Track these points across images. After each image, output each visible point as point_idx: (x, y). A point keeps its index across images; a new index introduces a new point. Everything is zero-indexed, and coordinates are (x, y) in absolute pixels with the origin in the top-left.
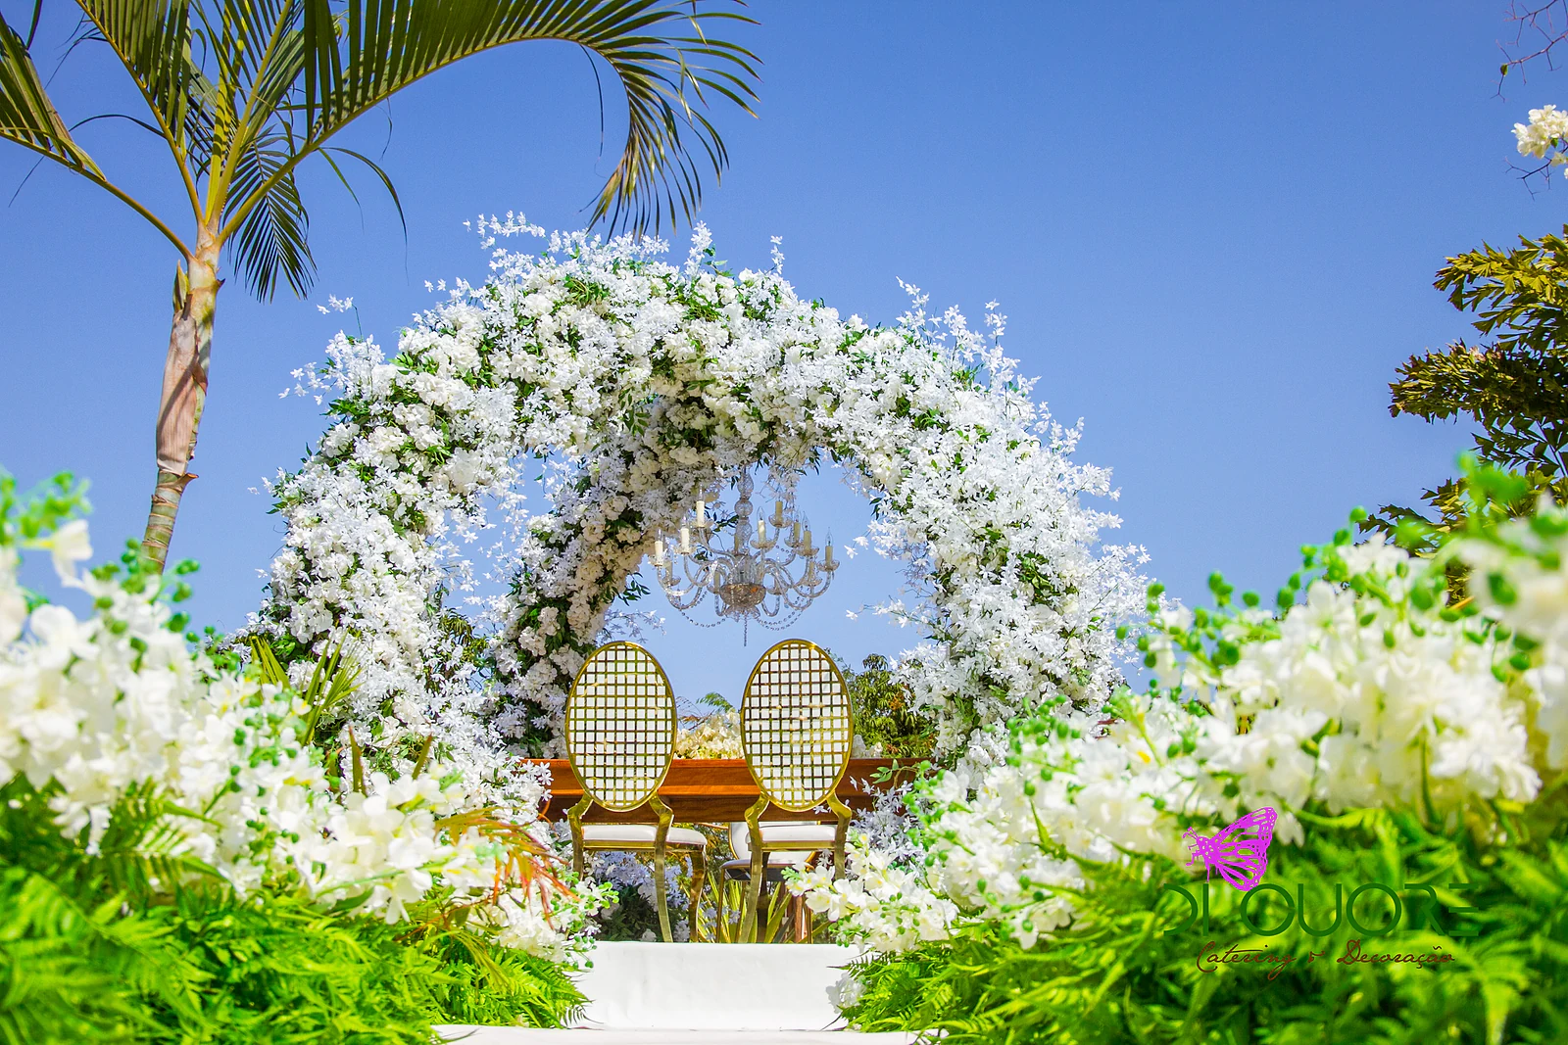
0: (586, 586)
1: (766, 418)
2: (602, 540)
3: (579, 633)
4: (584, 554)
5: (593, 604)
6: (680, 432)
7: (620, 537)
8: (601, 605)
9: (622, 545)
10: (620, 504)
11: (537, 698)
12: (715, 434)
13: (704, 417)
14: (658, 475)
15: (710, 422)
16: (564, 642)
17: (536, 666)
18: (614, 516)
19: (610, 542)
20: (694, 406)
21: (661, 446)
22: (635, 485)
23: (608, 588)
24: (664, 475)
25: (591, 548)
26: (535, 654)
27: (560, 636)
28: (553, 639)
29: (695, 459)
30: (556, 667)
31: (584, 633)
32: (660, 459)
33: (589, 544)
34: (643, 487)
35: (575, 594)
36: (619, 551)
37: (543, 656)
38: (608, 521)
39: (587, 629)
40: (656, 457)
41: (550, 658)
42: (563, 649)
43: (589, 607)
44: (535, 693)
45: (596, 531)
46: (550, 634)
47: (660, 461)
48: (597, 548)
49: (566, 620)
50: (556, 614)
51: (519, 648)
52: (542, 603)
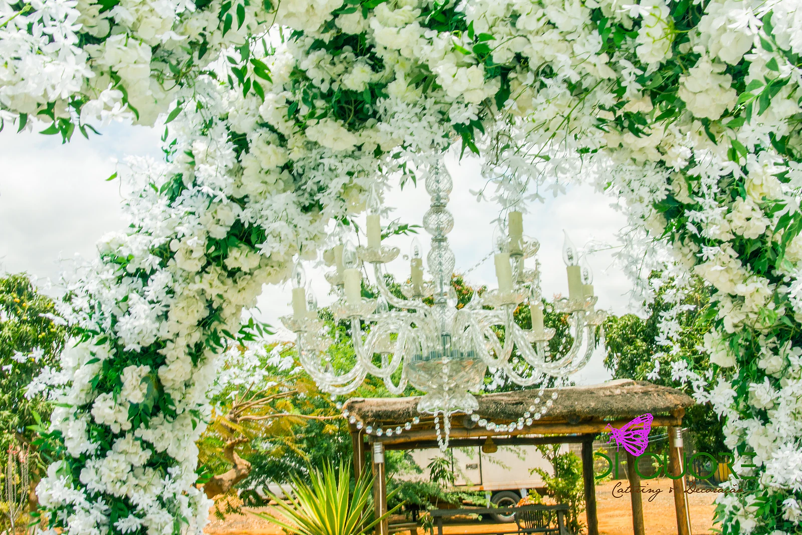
0: (184, 332)
2: (204, 269)
3: (176, 396)
4: (178, 288)
5: (196, 354)
6: (323, 96)
7: (230, 263)
8: (207, 352)
9: (232, 274)
10: (229, 214)
11: (120, 491)
12: (386, 96)
13: (368, 69)
14: (289, 167)
15: (376, 77)
16: (156, 410)
17: (120, 444)
18: (220, 233)
19: (214, 269)
20: (348, 52)
21: (292, 123)
22: (251, 185)
23: (215, 331)
24: (297, 168)
25: (188, 279)
26: (116, 429)
27: (151, 404)
28: (141, 407)
29: (347, 140)
30: (146, 445)
31: (184, 396)
32: (290, 144)
33: (184, 274)
34: (263, 188)
35: (169, 344)
36: (230, 281)
37: (129, 431)
38: (211, 241)
39: (189, 390)
40: (282, 140)
41: (138, 433)
42: (155, 420)
43: (189, 359)
44: (119, 484)
45: (194, 255)
46: (135, 402)
47: (289, 146)
48: (197, 278)
49: (158, 381)
50: (143, 374)
51: (92, 421)
52: (121, 358)
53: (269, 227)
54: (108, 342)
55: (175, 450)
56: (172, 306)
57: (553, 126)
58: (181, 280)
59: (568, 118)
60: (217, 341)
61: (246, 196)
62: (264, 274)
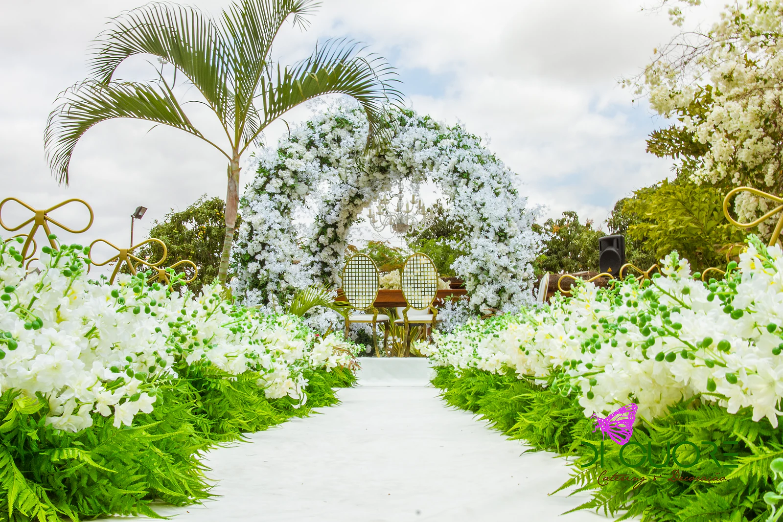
0: (343, 220)
1: (408, 166)
2: (348, 204)
3: (340, 237)
4: (342, 209)
5: (346, 226)
6: (377, 167)
7: (355, 203)
8: (348, 226)
9: (356, 205)
10: (355, 191)
11: (325, 261)
12: (390, 168)
13: (386, 162)
14: (370, 180)
15: (388, 164)
16: (335, 240)
17: (326, 249)
18: (353, 195)
19: (351, 204)
20: (382, 158)
21: (370, 172)
22: (361, 185)
23: (351, 220)
25: (345, 206)
26: (325, 245)
27: (334, 238)
28: (331, 239)
29: (382, 177)
30: (332, 249)
31: (342, 237)
33: (343, 205)
34: (363, 185)
35: (339, 223)
36: (355, 207)
37: (328, 245)
38: (350, 197)
39: (343, 235)
40: (368, 175)
41: (330, 246)
42: (335, 243)
43: (344, 227)
44: (325, 259)
45: (346, 200)
46: (330, 237)
48: (347, 206)
49: (336, 232)
50: (332, 230)
51: (318, 242)
52: (327, 226)
53: (365, 195)
54: (323, 222)
56: (340, 213)
57: (418, 179)
60: (351, 223)
61: (359, 187)
62: (363, 206)
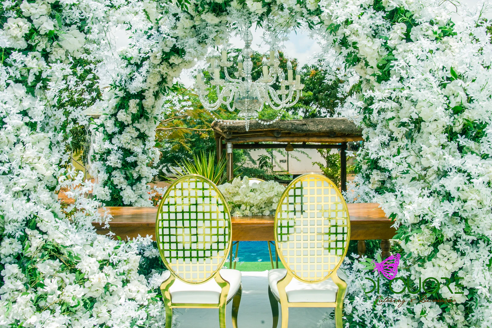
2: (161, 63)
3: (149, 111)
4: (151, 70)
5: (156, 95)
6: (208, 4)
7: (171, 61)
8: (161, 95)
9: (171, 65)
10: (171, 42)
11: (128, 147)
14: (194, 27)
16: (141, 116)
17: (127, 129)
18: (167, 50)
19: (165, 64)
21: (196, 12)
23: (164, 87)
24: (197, 28)
25: (155, 66)
26: (126, 123)
27: (139, 114)
28: (136, 115)
29: (216, 20)
30: (137, 130)
31: (152, 111)
32: (195, 19)
33: (153, 65)
34: (184, 34)
35: (146, 91)
36: (170, 68)
37: (131, 124)
38: (164, 52)
39: (154, 109)
40: (192, 18)
41: (134, 125)
42: (140, 120)
43: (154, 97)
44: (127, 144)
45: (157, 58)
46: (134, 113)
47: (195, 20)
48: (158, 67)
49: (142, 105)
50: (137, 103)
51: (117, 120)
52: (128, 96)
53: (187, 50)
54: (123, 90)
55: (148, 132)
56: (148, 77)
57: (284, 24)
58: (152, 67)
59: (288, 23)
60: (165, 91)
61: (178, 37)
62: (183, 65)
